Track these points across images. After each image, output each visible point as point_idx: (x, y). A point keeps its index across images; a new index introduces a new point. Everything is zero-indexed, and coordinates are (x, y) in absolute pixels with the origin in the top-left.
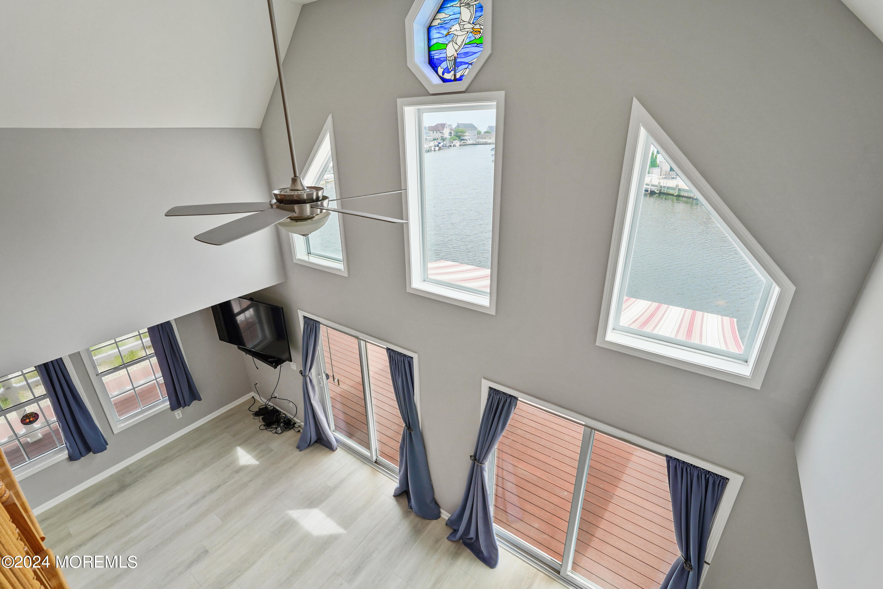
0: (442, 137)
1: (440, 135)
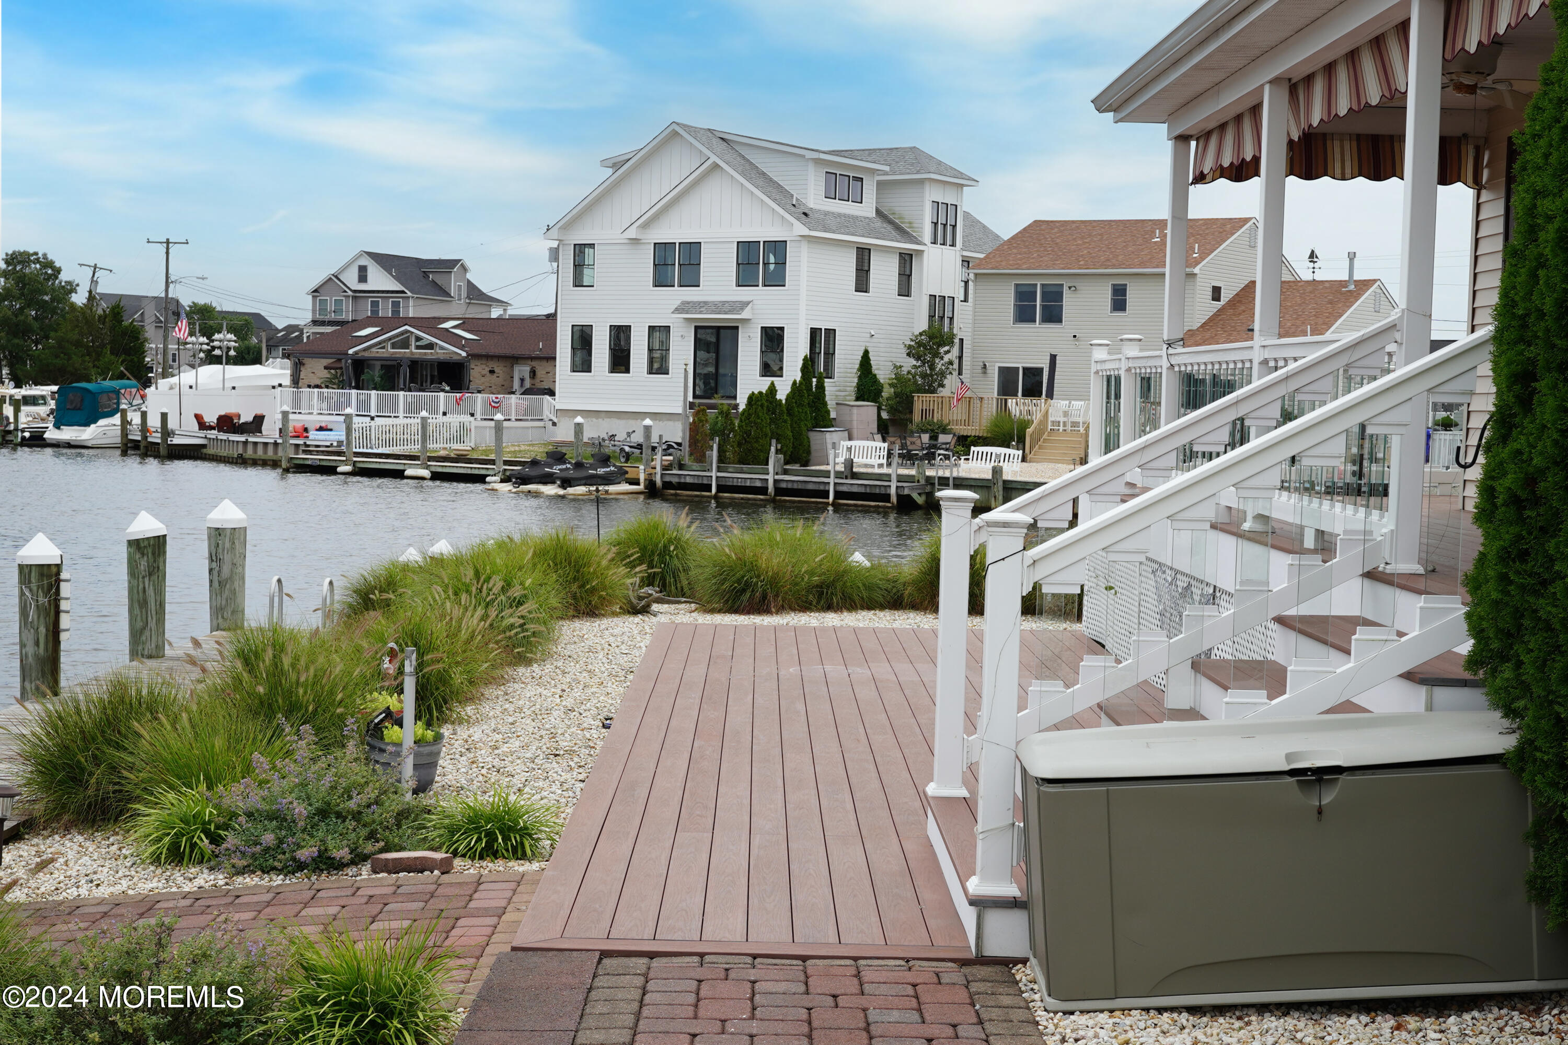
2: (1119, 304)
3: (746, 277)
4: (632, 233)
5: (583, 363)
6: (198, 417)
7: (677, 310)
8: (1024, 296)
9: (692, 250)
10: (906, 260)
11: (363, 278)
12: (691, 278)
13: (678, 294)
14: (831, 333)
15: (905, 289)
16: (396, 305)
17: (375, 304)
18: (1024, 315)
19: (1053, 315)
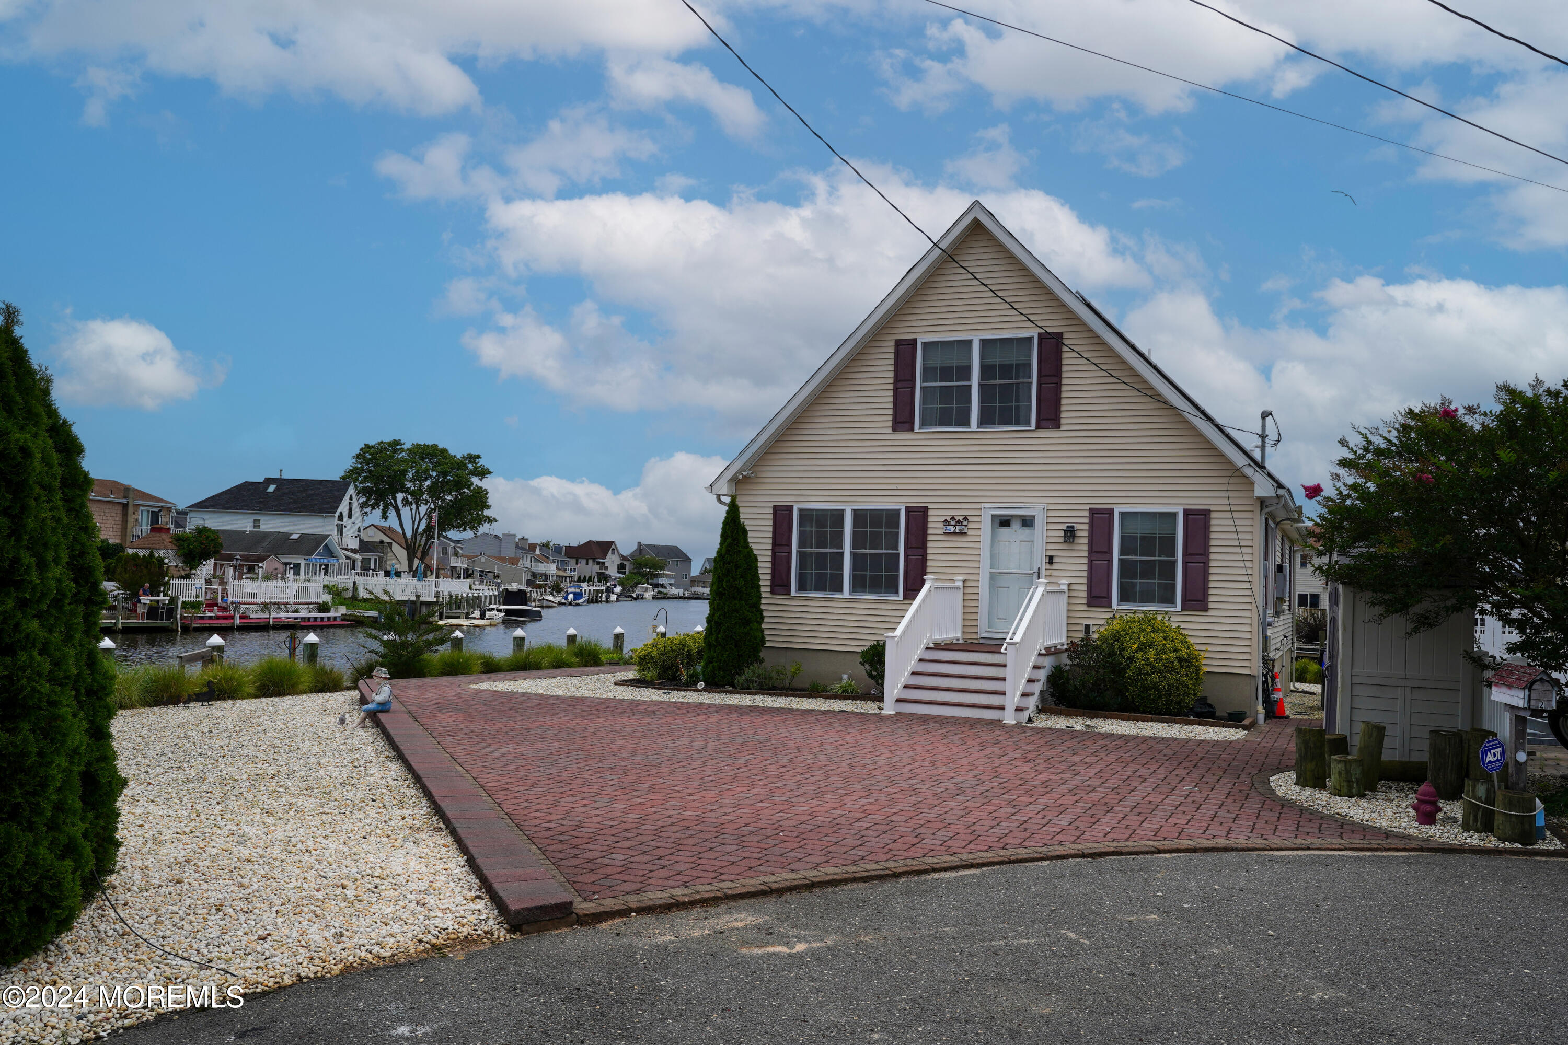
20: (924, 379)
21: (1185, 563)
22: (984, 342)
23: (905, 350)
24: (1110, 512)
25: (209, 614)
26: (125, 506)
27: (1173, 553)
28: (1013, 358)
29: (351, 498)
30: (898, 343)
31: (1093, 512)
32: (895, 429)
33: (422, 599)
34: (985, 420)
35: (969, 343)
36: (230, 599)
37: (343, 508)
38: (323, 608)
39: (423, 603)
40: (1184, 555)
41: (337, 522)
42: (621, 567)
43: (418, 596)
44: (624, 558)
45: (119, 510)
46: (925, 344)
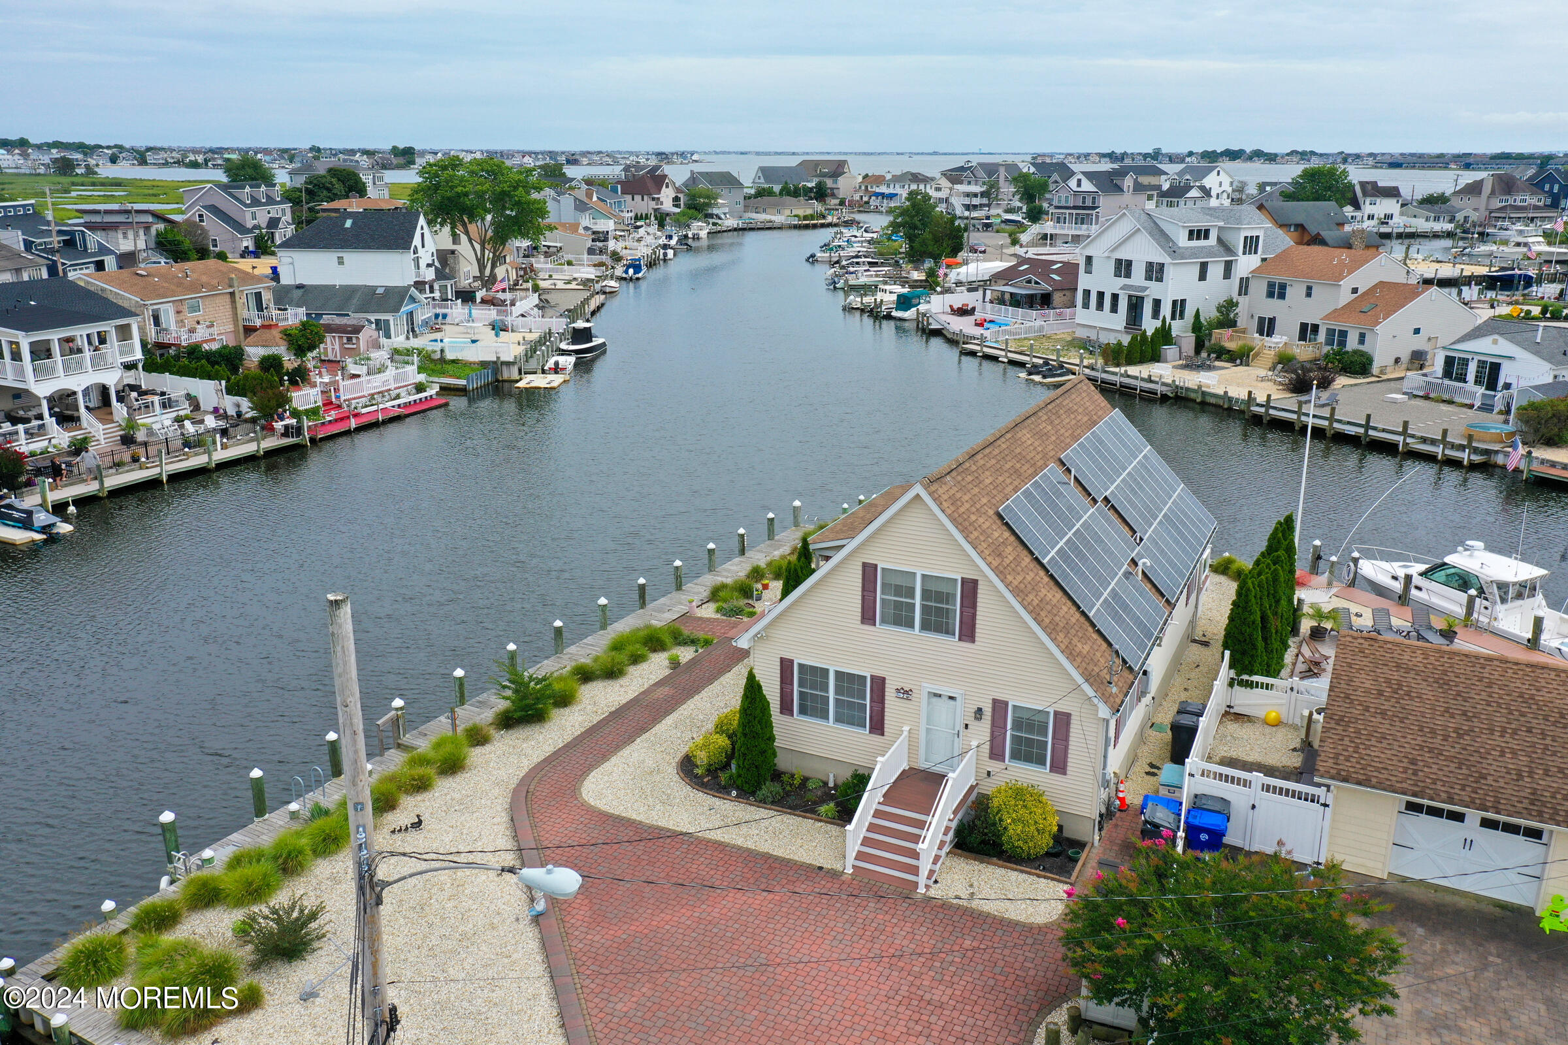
0: (655, 210)
1: (653, 204)
2: (1309, 295)
3: (1149, 278)
4: (1106, 254)
5: (1086, 305)
6: (951, 307)
7: (1121, 289)
8: (1271, 285)
9: (1129, 263)
10: (1228, 266)
11: (1079, 185)
12: (1128, 275)
13: (1123, 281)
14: (1183, 301)
15: (1227, 274)
16: (1094, 198)
17: (1084, 198)
18: (1270, 294)
19: (1282, 296)
20: (883, 593)
21: (1053, 744)
22: (924, 576)
23: (869, 571)
24: (1006, 703)
25: (329, 419)
26: (232, 294)
27: (1046, 736)
28: (944, 588)
29: (422, 228)
30: (865, 565)
31: (995, 702)
32: (863, 622)
33: (502, 359)
34: (925, 626)
35: (914, 574)
36: (343, 398)
37: (417, 241)
38: (420, 388)
39: (503, 363)
40: (1054, 738)
41: (413, 256)
42: (676, 199)
43: (498, 358)
44: (678, 190)
45: (228, 298)
46: (883, 569)
